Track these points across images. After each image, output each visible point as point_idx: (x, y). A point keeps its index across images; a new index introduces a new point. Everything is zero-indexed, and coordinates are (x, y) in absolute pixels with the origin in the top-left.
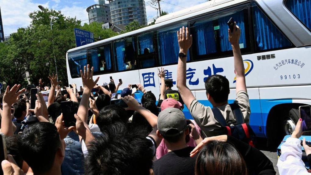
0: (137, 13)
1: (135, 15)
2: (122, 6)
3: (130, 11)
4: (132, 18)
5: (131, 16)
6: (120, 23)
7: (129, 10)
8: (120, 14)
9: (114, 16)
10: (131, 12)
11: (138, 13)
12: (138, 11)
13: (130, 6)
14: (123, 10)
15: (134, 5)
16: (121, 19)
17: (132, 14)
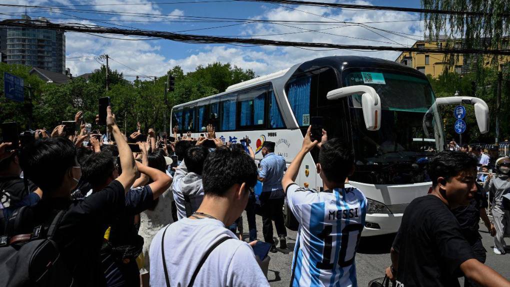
0: (51, 50)
1: (48, 52)
2: (29, 35)
3: (40, 44)
4: (42, 55)
5: (42, 52)
6: (21, 57)
7: (38, 42)
8: (23, 45)
9: (13, 45)
10: (42, 47)
11: (53, 49)
12: (53, 47)
13: (41, 37)
14: (30, 40)
15: (48, 37)
16: (23, 51)
17: (44, 49)
